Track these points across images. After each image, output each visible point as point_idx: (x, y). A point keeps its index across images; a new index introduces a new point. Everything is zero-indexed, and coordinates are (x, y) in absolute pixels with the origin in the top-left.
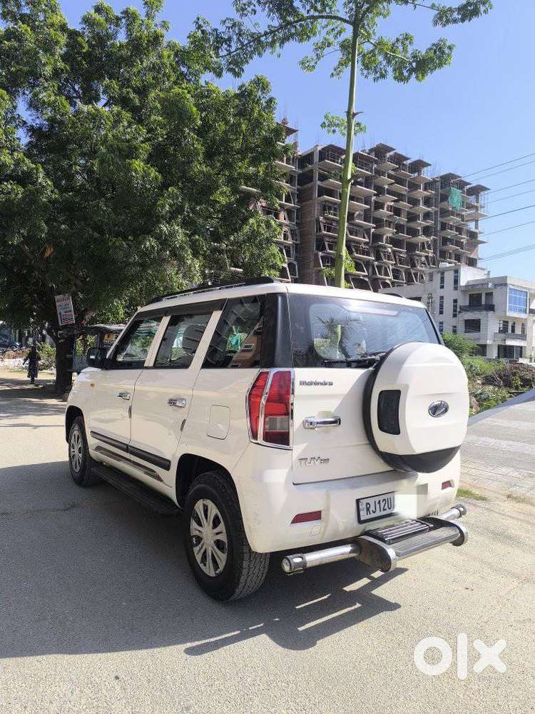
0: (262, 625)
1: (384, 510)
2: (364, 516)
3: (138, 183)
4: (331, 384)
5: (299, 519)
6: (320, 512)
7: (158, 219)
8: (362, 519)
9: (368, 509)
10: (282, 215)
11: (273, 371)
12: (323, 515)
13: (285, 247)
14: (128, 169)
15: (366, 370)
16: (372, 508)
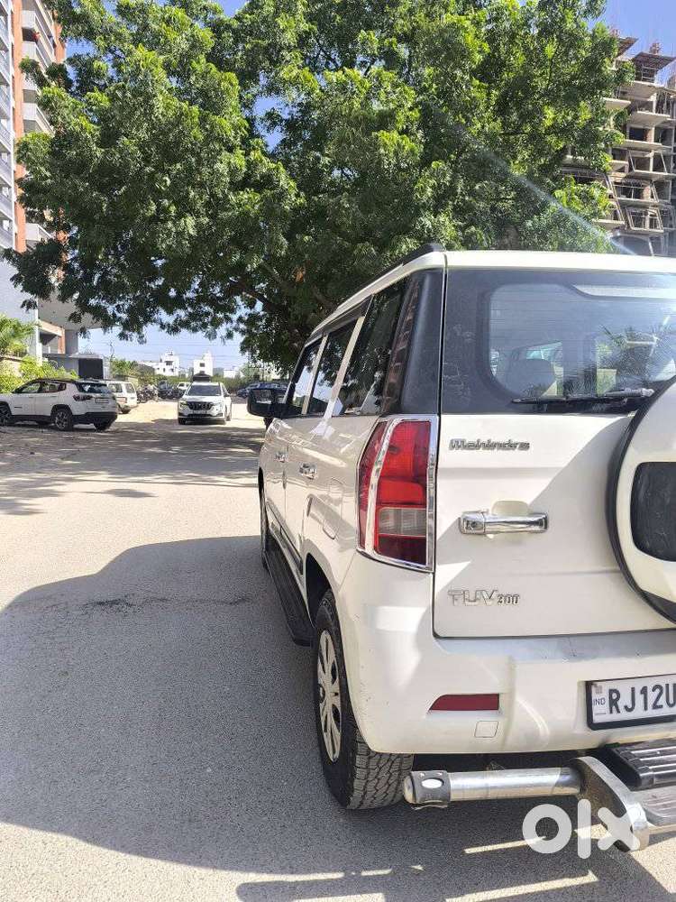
0: (387, 872)
1: (655, 706)
2: (601, 713)
3: (390, 163)
4: (525, 446)
5: (447, 703)
6: (497, 695)
7: (418, 210)
8: (597, 719)
9: (613, 704)
10: (648, 191)
11: (396, 420)
12: (502, 702)
13: (651, 239)
14: (375, 145)
15: (619, 418)
16: (625, 700)
